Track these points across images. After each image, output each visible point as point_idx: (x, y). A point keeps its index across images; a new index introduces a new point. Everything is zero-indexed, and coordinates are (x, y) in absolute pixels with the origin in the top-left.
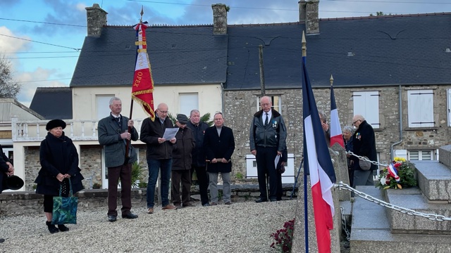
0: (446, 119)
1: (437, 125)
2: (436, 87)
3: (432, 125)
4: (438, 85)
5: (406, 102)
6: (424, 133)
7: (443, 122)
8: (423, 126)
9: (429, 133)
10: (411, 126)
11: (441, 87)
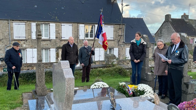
0: (31, 36)
1: (27, 38)
2: (26, 22)
3: (25, 38)
4: (28, 21)
5: (13, 28)
6: (21, 42)
7: (30, 37)
8: (21, 38)
9: (23, 42)
10: (15, 38)
11: (28, 22)
